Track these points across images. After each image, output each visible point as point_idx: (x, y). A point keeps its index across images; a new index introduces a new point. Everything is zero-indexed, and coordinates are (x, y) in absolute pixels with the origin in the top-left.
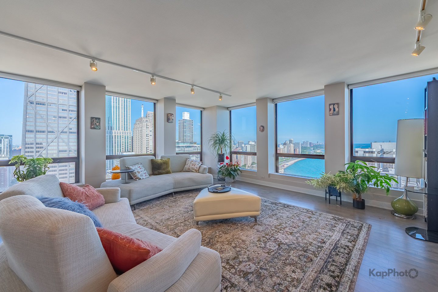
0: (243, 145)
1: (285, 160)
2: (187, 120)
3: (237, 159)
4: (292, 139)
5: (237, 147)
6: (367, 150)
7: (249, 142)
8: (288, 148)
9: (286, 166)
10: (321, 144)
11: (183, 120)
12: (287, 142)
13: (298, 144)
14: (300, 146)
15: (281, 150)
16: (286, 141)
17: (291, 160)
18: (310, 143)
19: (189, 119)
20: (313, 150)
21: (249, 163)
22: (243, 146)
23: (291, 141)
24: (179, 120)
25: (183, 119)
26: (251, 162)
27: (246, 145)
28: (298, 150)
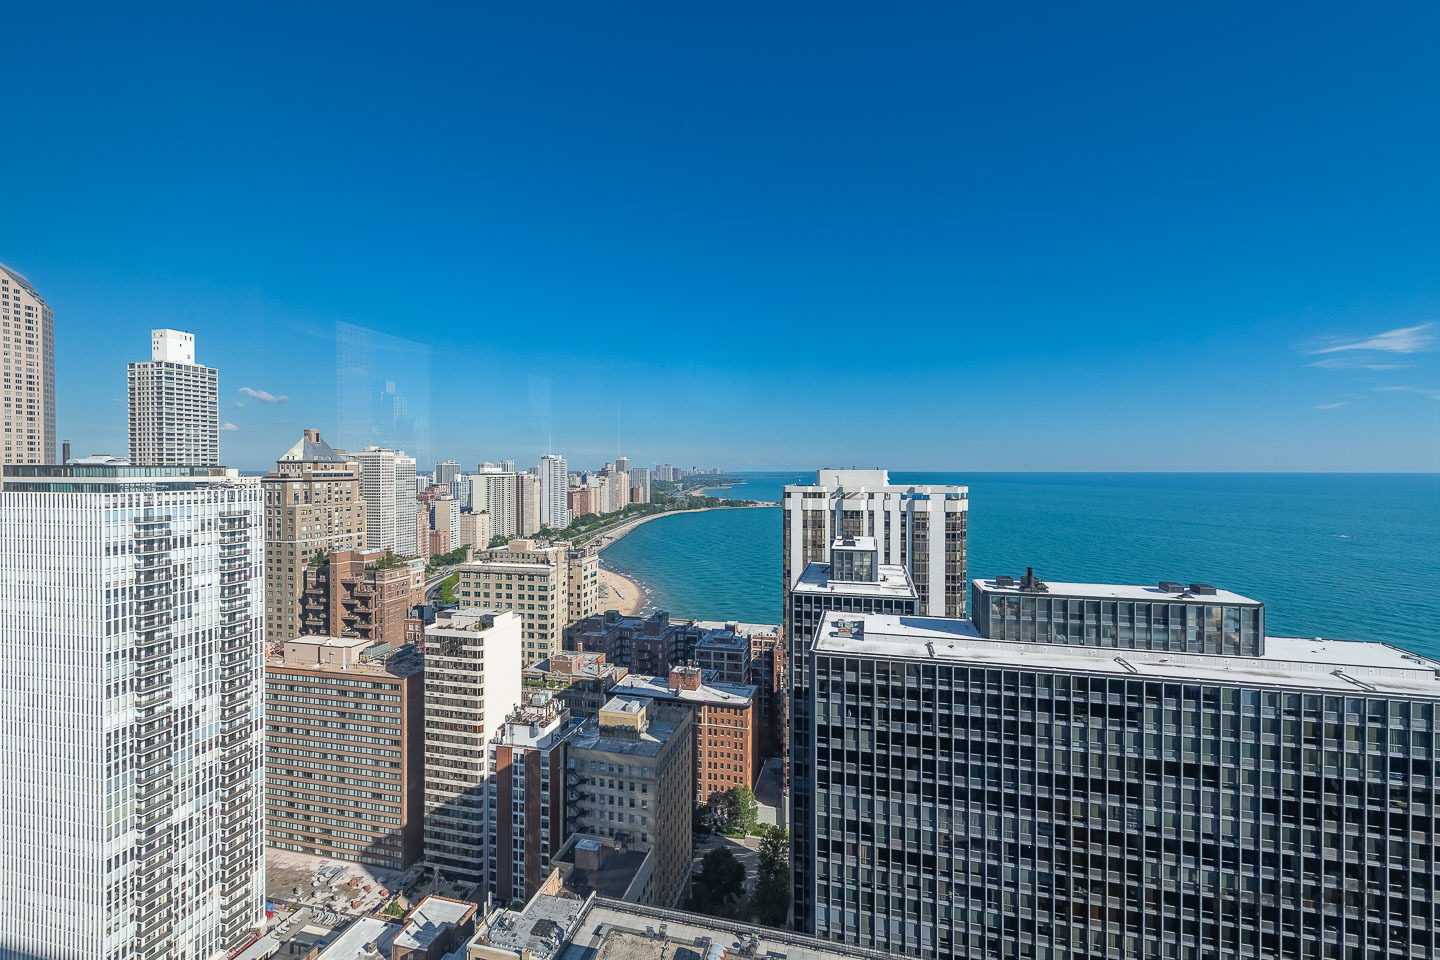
0: (459, 478)
1: (605, 524)
2: (179, 366)
3: (433, 528)
4: (625, 459)
5: (434, 482)
6: (810, 489)
7: (482, 466)
8: (612, 486)
9: (605, 543)
10: (702, 473)
11: (159, 364)
12: (609, 466)
13: (643, 472)
14: (648, 478)
15: (593, 493)
16: (607, 464)
17: (620, 524)
18: (675, 471)
19: (191, 362)
20: (684, 489)
21: (479, 540)
22: (459, 480)
23: (620, 466)
24: (132, 366)
25: (158, 359)
26: (488, 537)
27: (472, 477)
28: (641, 491)
